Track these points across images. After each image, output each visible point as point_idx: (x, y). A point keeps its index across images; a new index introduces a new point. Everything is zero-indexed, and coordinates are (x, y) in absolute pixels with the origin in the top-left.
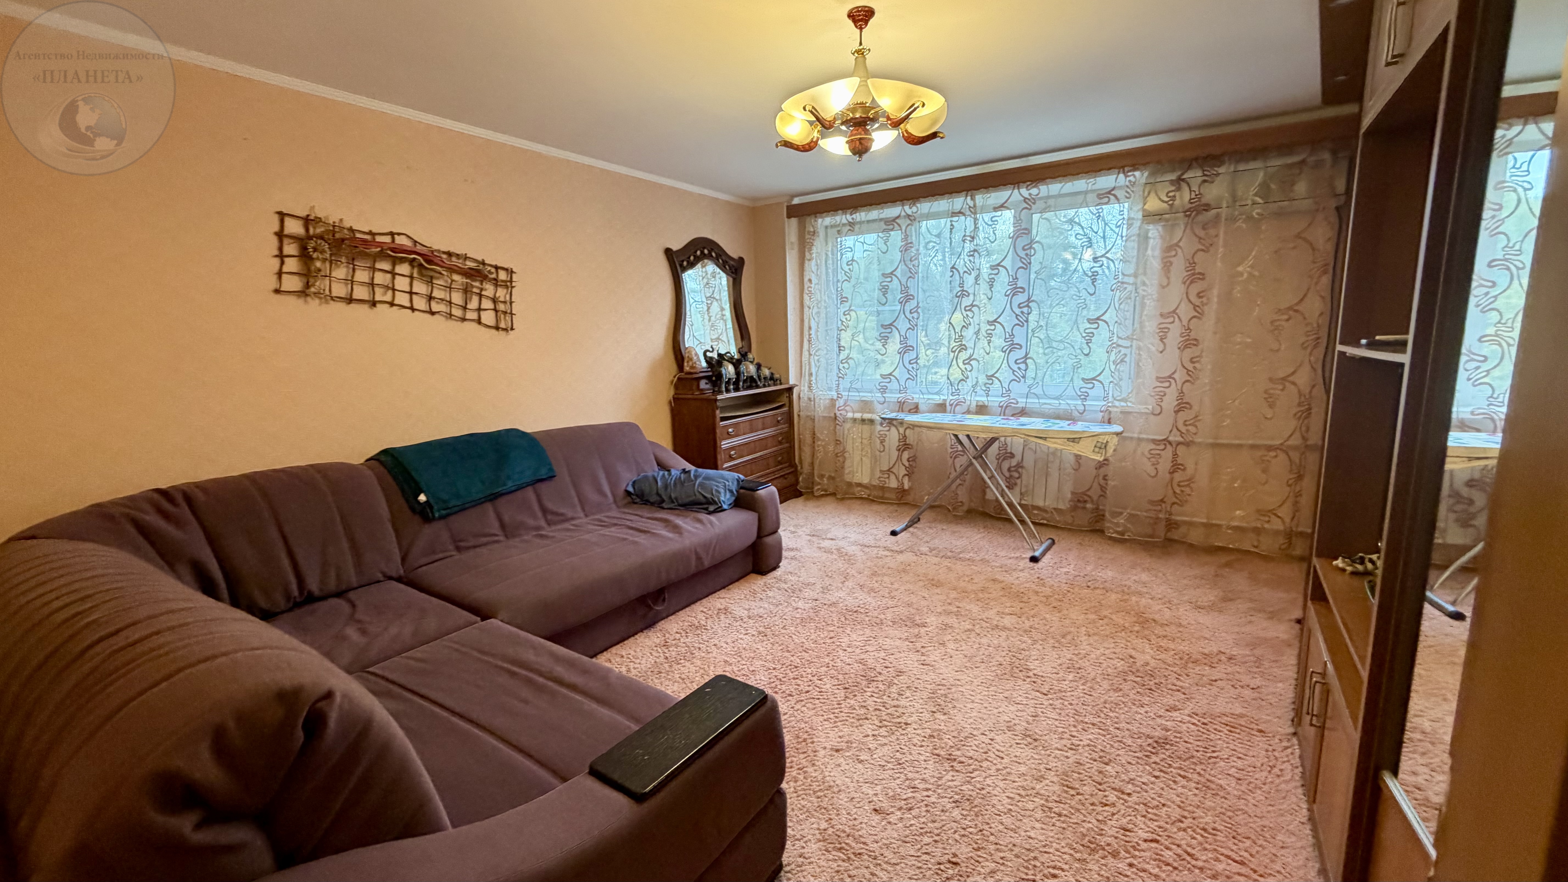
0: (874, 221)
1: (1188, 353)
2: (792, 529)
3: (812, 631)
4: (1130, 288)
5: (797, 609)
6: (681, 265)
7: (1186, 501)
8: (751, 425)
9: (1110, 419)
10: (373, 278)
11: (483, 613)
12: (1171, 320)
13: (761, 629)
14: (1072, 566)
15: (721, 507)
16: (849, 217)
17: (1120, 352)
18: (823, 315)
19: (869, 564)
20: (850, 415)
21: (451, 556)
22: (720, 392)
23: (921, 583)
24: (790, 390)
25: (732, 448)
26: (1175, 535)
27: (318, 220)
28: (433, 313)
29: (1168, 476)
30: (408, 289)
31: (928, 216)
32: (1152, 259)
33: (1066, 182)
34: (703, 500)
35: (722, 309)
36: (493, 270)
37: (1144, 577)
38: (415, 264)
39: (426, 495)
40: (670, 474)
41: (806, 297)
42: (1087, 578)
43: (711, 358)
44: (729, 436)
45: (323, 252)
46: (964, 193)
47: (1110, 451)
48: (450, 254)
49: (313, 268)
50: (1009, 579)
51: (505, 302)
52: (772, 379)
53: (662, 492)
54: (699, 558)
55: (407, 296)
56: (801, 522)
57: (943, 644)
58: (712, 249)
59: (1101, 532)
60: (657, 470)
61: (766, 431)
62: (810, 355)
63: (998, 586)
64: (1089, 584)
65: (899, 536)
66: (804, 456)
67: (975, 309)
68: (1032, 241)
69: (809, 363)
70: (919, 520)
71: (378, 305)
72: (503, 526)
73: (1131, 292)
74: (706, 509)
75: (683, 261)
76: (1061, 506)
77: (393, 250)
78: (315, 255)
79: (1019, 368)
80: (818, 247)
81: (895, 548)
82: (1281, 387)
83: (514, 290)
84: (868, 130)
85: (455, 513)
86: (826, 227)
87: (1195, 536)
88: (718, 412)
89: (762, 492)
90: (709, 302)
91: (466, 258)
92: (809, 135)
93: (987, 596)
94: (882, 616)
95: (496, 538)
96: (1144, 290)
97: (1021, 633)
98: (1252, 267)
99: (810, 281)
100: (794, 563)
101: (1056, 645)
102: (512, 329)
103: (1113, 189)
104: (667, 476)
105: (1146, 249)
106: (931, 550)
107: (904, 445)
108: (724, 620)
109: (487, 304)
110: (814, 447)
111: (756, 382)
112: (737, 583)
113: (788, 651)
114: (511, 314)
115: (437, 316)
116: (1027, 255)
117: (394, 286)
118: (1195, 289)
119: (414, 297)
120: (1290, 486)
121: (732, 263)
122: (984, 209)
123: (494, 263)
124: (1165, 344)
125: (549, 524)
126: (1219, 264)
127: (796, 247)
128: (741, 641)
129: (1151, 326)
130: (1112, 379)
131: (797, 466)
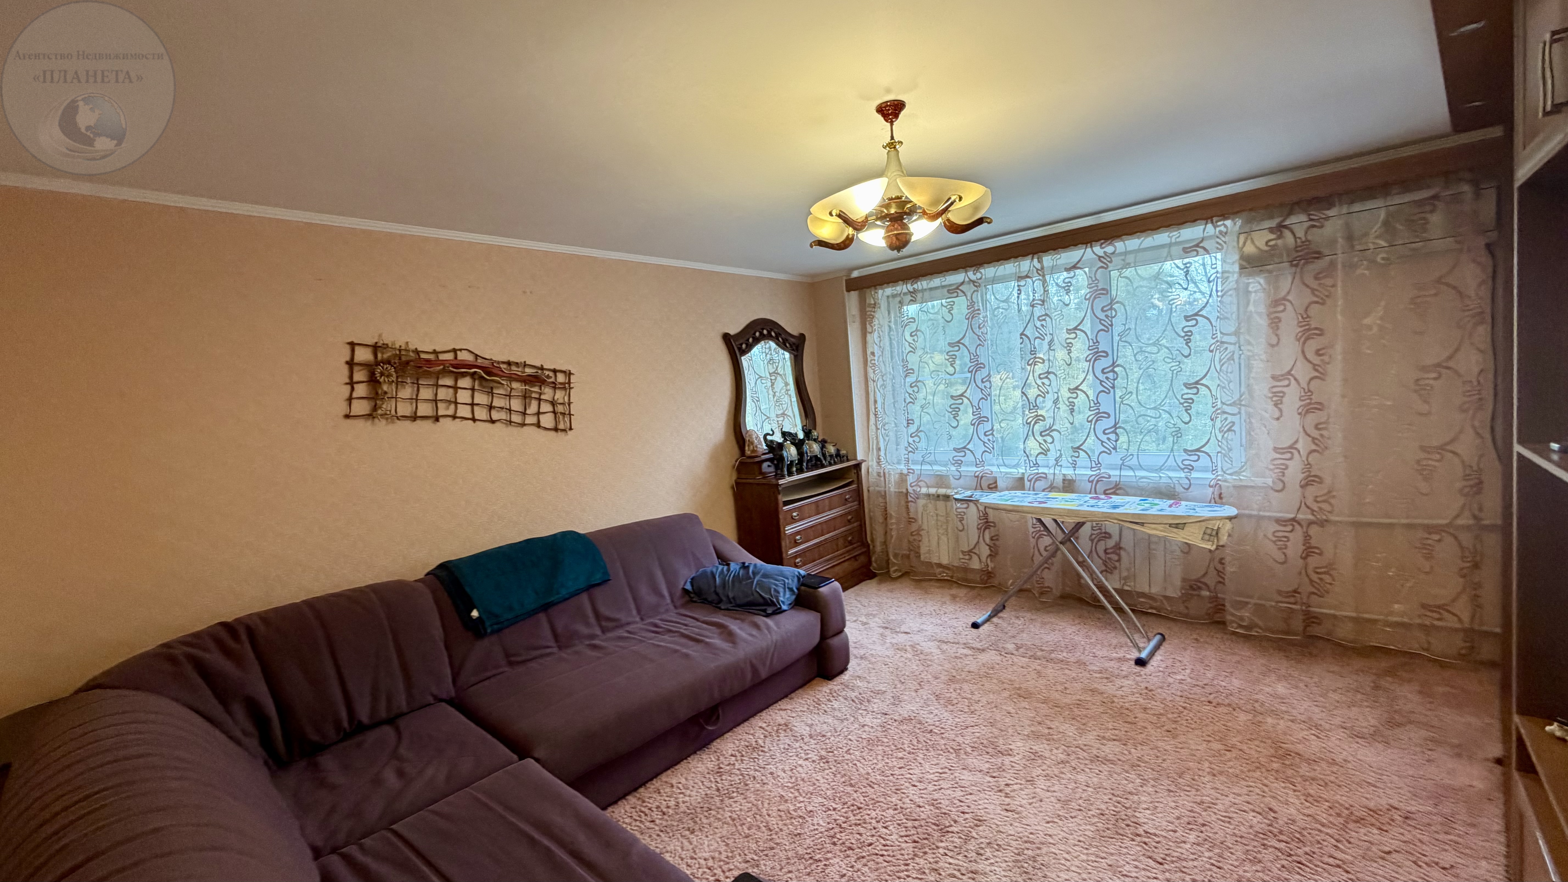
0: (936, 288)
1: (1311, 419)
2: (863, 619)
3: (880, 757)
4: (1231, 348)
5: (863, 726)
6: (740, 349)
7: (1327, 592)
8: (817, 506)
9: (1220, 494)
10: (436, 394)
11: (522, 750)
12: (1286, 382)
13: (823, 753)
14: (1188, 671)
15: (780, 608)
16: (909, 286)
17: (1226, 419)
18: (889, 388)
19: (947, 666)
20: (924, 490)
21: (502, 673)
22: (783, 477)
23: (1006, 694)
24: (858, 466)
25: (798, 533)
26: (1316, 630)
27: (385, 346)
28: (493, 422)
29: (1301, 562)
30: (469, 401)
31: (994, 280)
32: (1255, 315)
33: (1146, 237)
34: (761, 600)
35: (787, 384)
36: (551, 374)
37: (1281, 688)
38: (476, 377)
39: (478, 610)
40: (728, 570)
41: (870, 371)
42: (1208, 689)
43: (772, 441)
44: (793, 520)
45: (389, 376)
46: (1030, 256)
47: (1224, 539)
48: (509, 363)
49: (380, 392)
50: (1110, 689)
51: (563, 404)
52: (839, 457)
53: (720, 591)
54: (755, 671)
55: (469, 408)
56: (873, 610)
57: (1031, 781)
58: (772, 330)
59: (1221, 624)
60: (717, 564)
61: (834, 511)
62: (877, 429)
63: (1099, 698)
64: (1211, 697)
65: (981, 629)
66: (876, 533)
67: (1051, 376)
68: (1112, 300)
69: (877, 437)
70: (1004, 607)
71: (441, 420)
72: (556, 636)
73: (1234, 352)
74: (765, 611)
75: (741, 344)
76: (1170, 593)
77: (456, 366)
78: (382, 380)
79: (1109, 439)
80: (881, 318)
81: (978, 645)
82: (1438, 457)
83: (572, 391)
84: (905, 224)
85: (507, 627)
86: (888, 297)
87: (1344, 632)
88: (780, 497)
89: (824, 590)
90: (773, 378)
91: (525, 365)
92: (843, 232)
93: (1085, 712)
94: (960, 739)
95: (548, 650)
96: (1249, 350)
97: (1126, 767)
98: (1381, 318)
99: (873, 354)
100: (864, 663)
101: (1172, 788)
102: (571, 429)
103: (1203, 240)
104: (726, 572)
105: (1248, 304)
106: (1018, 648)
107: (986, 523)
108: (785, 739)
109: (546, 407)
110: (886, 526)
111: (821, 461)
112: (800, 691)
113: (851, 785)
114: (570, 415)
115: (498, 424)
116: (1107, 316)
117: (456, 399)
118: (1312, 346)
119: (476, 408)
120: (1464, 576)
121: (792, 340)
122: (1054, 270)
123: (552, 367)
124: (1281, 410)
125: (604, 630)
126: (1339, 317)
127: (858, 319)
128: (799, 769)
129: (1262, 389)
130: (1219, 449)
131: (869, 546)
